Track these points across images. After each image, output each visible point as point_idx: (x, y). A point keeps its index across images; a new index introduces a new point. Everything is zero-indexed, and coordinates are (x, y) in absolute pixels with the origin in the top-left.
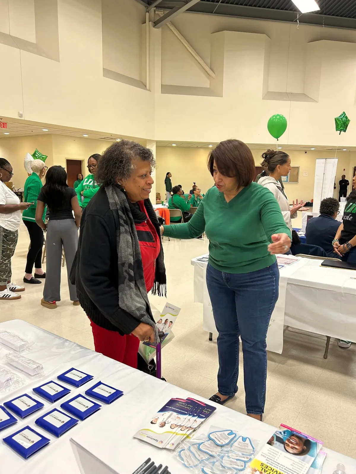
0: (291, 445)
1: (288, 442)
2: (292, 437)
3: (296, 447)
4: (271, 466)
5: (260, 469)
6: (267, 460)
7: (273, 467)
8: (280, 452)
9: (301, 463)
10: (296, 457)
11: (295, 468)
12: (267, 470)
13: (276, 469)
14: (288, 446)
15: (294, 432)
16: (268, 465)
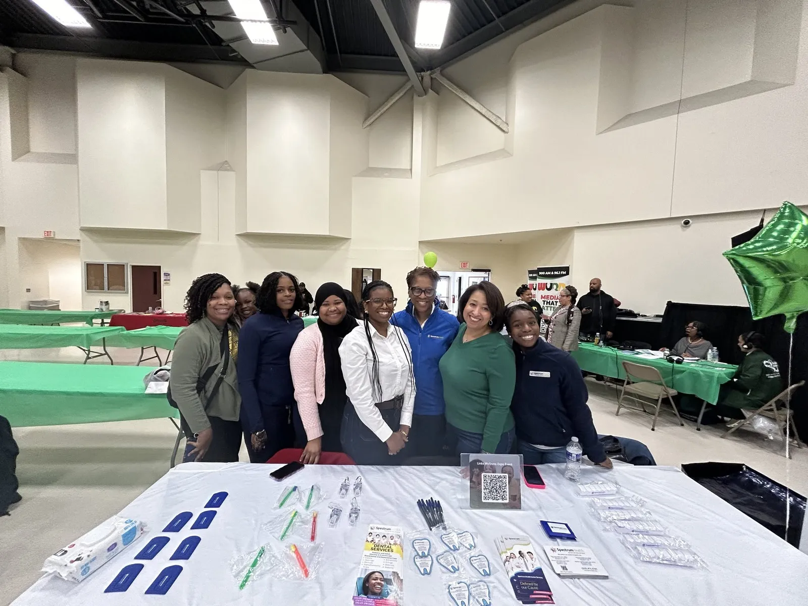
0: (379, 581)
1: (382, 584)
2: (380, 591)
3: (374, 581)
4: (386, 552)
5: (392, 547)
6: (391, 556)
7: (385, 552)
8: (385, 569)
9: (368, 566)
10: (372, 570)
11: (370, 559)
12: (388, 548)
13: (382, 552)
14: (380, 579)
15: (379, 598)
16: (388, 553)
